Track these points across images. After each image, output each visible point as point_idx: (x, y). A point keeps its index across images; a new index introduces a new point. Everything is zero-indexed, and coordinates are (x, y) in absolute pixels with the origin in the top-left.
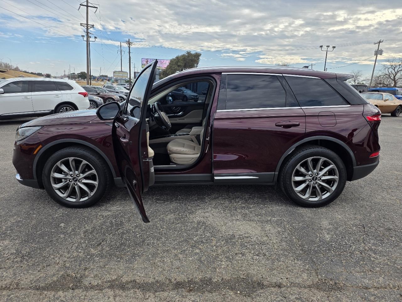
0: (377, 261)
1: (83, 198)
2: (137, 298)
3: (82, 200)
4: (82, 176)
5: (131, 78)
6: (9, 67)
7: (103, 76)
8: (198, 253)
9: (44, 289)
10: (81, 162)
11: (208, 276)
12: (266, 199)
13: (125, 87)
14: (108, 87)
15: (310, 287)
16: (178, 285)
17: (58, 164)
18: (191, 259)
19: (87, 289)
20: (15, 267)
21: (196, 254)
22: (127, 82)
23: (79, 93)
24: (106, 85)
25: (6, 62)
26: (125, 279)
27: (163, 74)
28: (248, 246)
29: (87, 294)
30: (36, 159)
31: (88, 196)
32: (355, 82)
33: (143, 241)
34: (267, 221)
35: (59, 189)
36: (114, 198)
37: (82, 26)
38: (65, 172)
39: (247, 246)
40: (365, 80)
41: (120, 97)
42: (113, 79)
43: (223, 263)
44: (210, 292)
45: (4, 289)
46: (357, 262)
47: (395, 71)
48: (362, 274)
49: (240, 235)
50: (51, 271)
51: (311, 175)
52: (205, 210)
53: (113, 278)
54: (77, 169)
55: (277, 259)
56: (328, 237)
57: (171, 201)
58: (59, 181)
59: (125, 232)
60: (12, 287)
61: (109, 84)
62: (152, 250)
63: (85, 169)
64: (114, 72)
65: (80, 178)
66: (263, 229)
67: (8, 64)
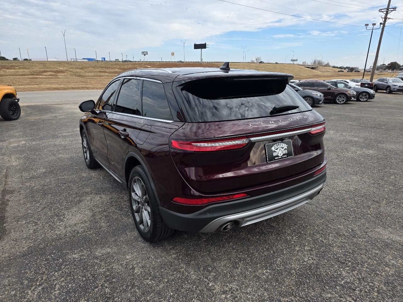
67: (321, 60)
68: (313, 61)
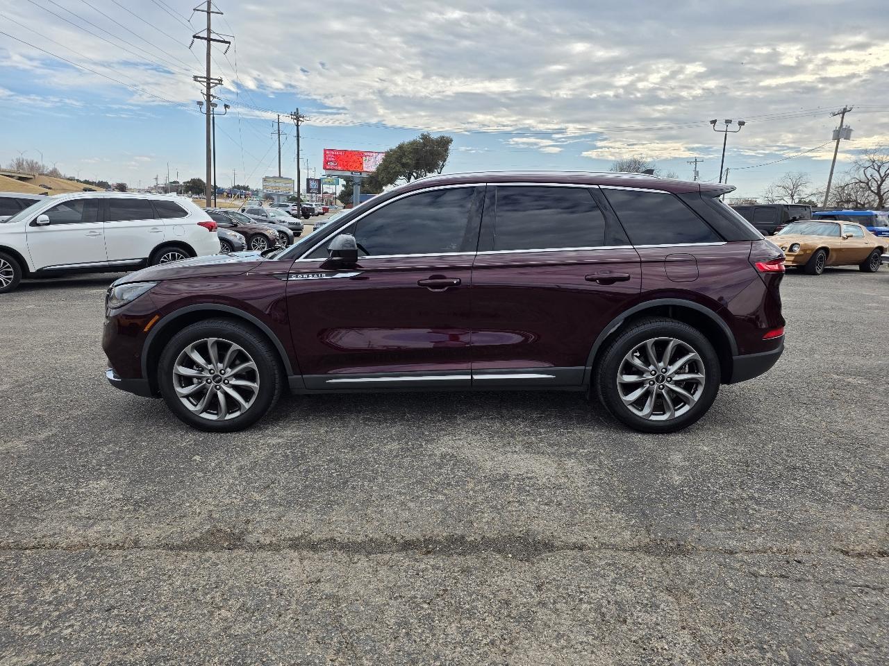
0: (758, 515)
1: (230, 413)
2: (340, 562)
3: (229, 417)
4: (230, 372)
5: (301, 192)
6: (39, 168)
7: (239, 187)
8: (442, 501)
9: (180, 548)
10: (230, 346)
11: (459, 532)
12: (571, 419)
13: (288, 212)
14: (251, 211)
15: (633, 550)
16: (407, 546)
17: (187, 349)
18: (429, 509)
19: (252, 548)
20: (126, 519)
21: (438, 502)
22: (292, 199)
23: (200, 224)
24: (247, 207)
25: (32, 159)
26: (316, 537)
27: (370, 183)
28: (531, 492)
29: (255, 555)
30: (148, 341)
31: (240, 409)
32: (793, 199)
33: (345, 483)
34: (569, 455)
35: (187, 397)
36: (287, 416)
37: (197, 81)
38: (198, 366)
39: (529, 491)
40: (815, 194)
41: (279, 231)
42: (261, 195)
43: (486, 515)
44: (463, 554)
45: (115, 548)
46: (722, 516)
47: (880, 174)
48: (728, 533)
49: (518, 475)
50: (189, 524)
51: (653, 372)
52: (455, 437)
53: (296, 535)
54: (221, 360)
55: (582, 511)
56: (677, 479)
57: (394, 422)
58: (187, 381)
59: (311, 468)
60: (126, 545)
61: (253, 204)
62: (361, 496)
63: (235, 360)
64: (265, 180)
65: (225, 376)
66: (560, 465)
67: (35, 161)
68: (15, 160)
